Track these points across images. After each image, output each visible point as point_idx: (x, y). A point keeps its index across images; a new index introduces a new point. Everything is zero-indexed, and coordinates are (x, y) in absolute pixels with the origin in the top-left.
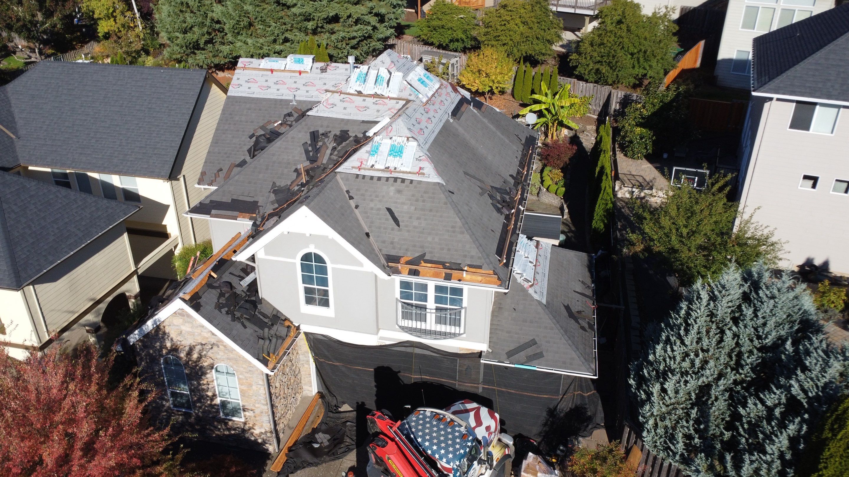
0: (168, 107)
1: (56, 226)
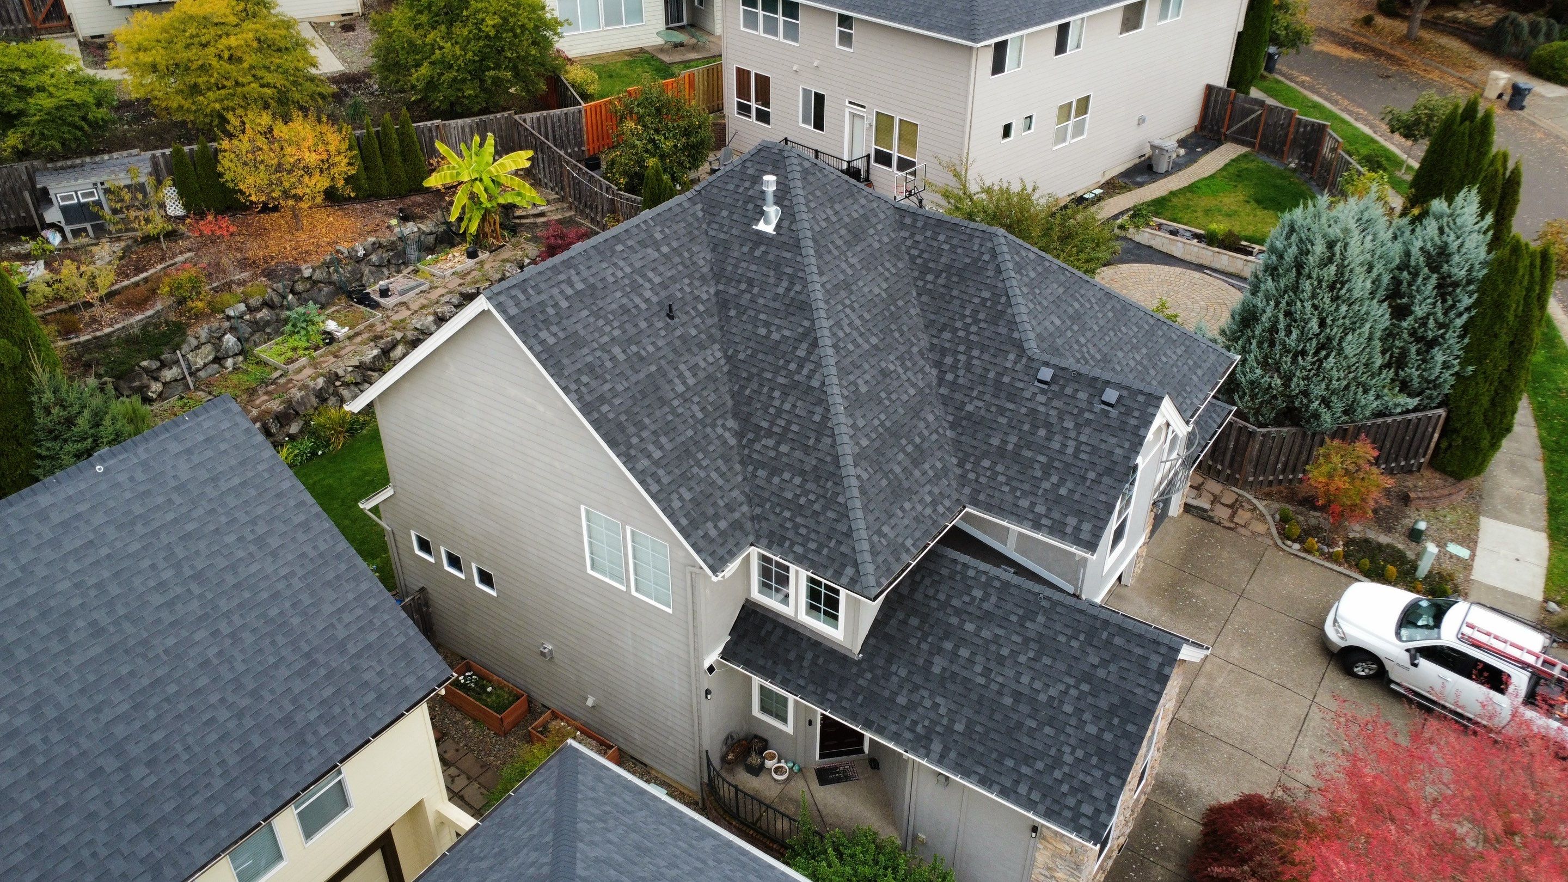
0: (241, 539)
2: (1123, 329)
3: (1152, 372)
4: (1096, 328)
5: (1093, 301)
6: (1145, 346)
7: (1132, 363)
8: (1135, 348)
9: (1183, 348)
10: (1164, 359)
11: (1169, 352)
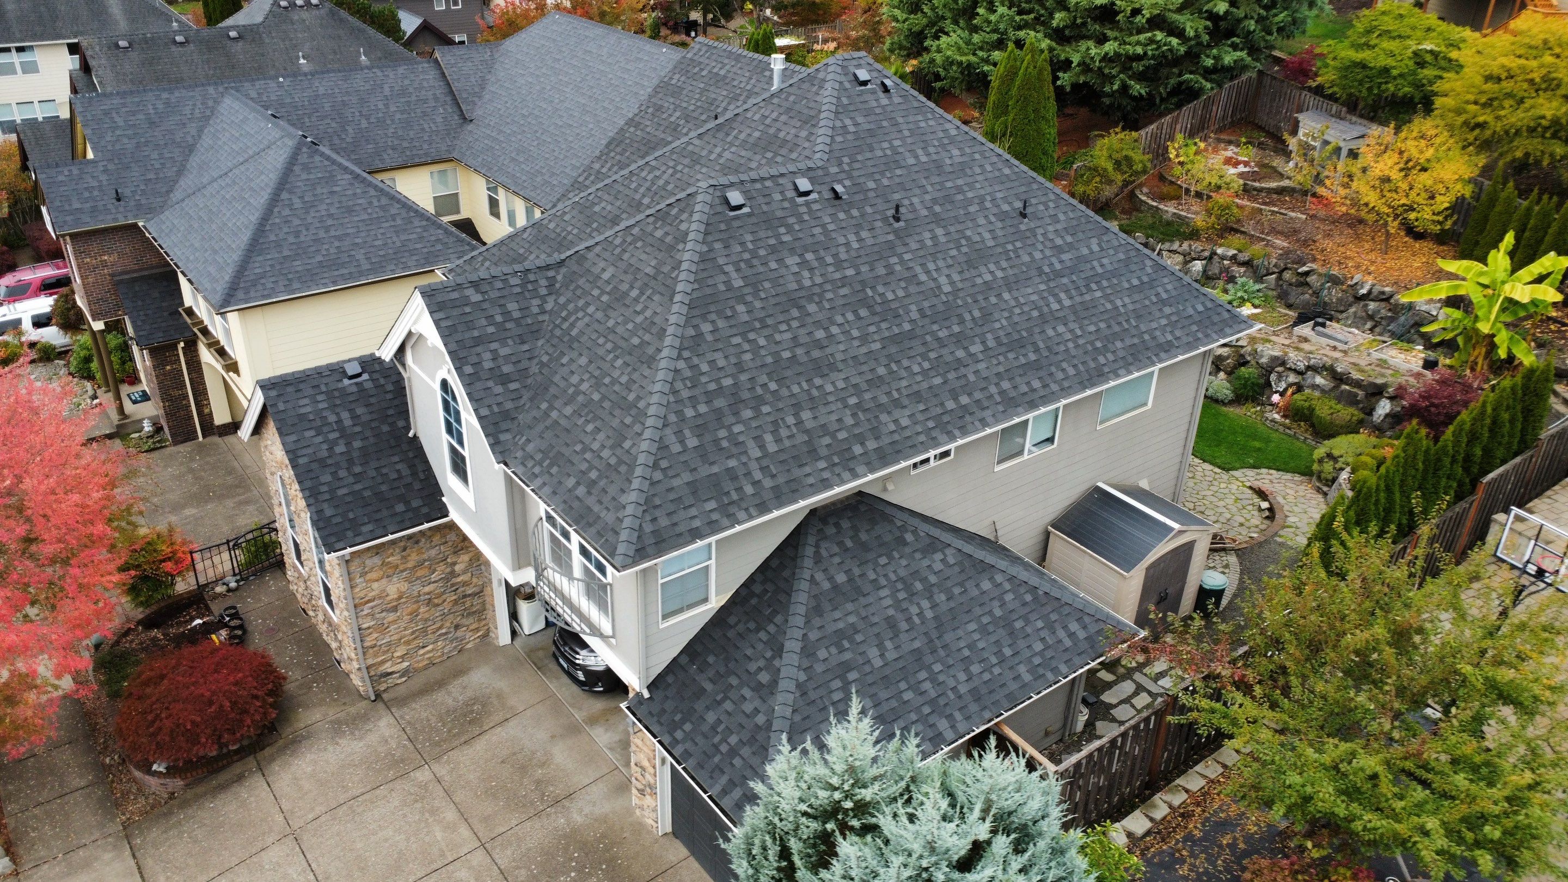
1: (337, 244)
2: (619, 363)
3: (568, 410)
4: (610, 323)
5: (648, 313)
6: (604, 397)
7: (574, 379)
8: (598, 385)
9: (613, 461)
10: (590, 428)
11: (601, 436)
